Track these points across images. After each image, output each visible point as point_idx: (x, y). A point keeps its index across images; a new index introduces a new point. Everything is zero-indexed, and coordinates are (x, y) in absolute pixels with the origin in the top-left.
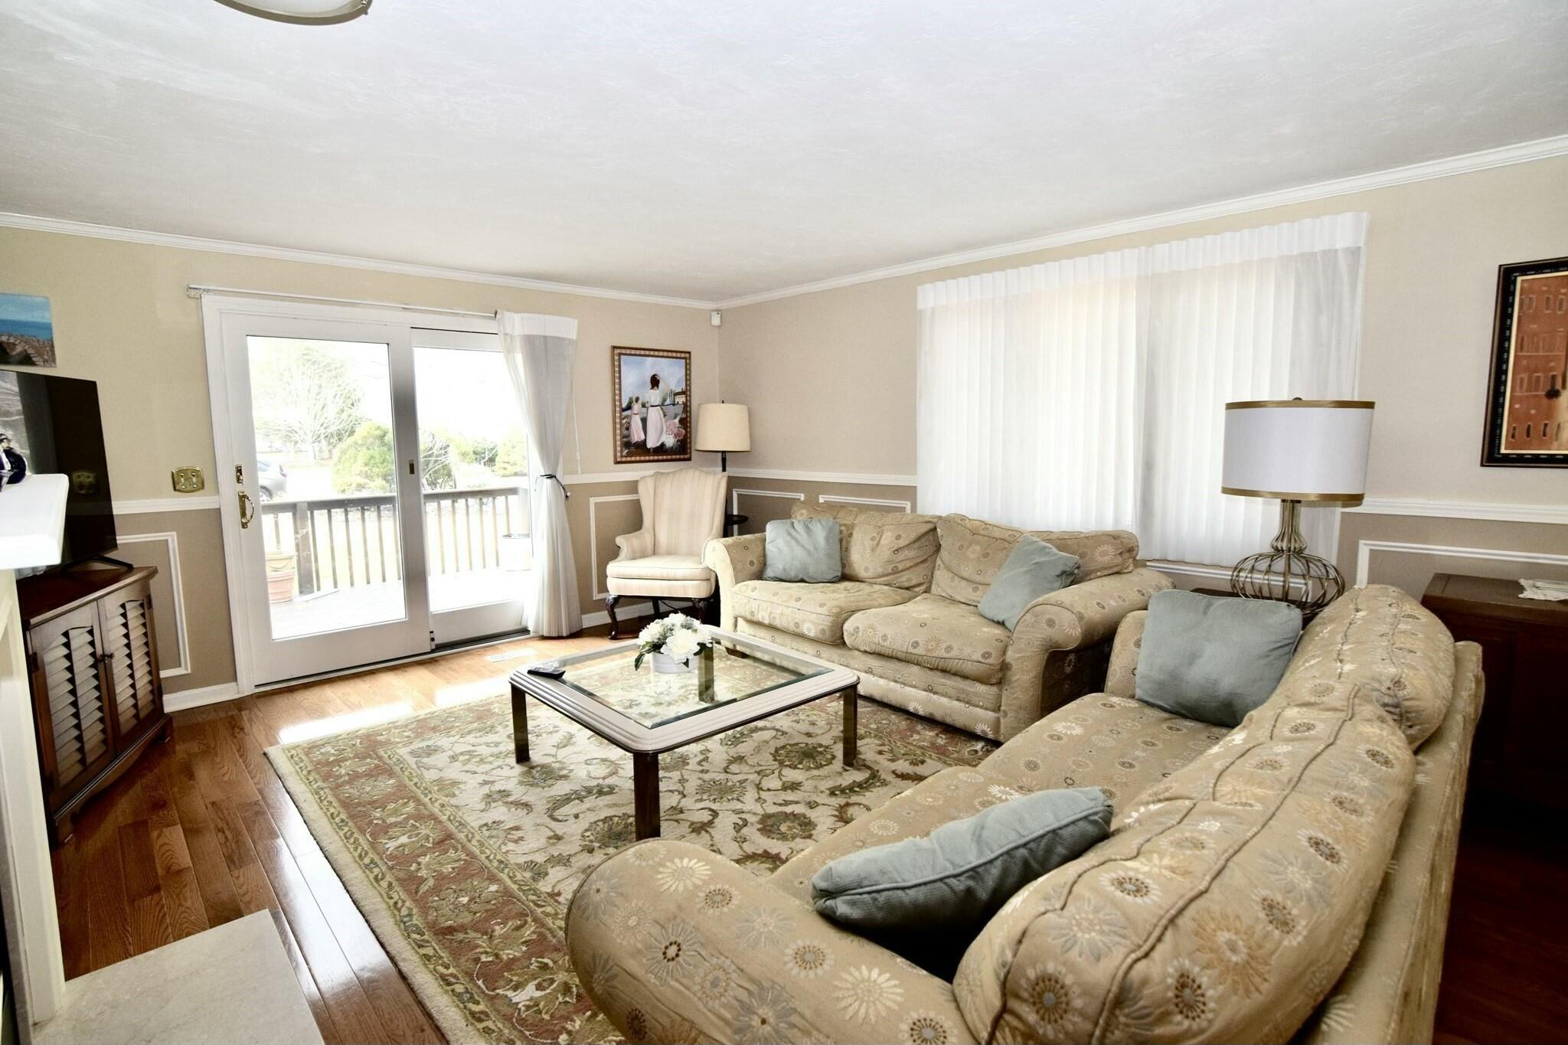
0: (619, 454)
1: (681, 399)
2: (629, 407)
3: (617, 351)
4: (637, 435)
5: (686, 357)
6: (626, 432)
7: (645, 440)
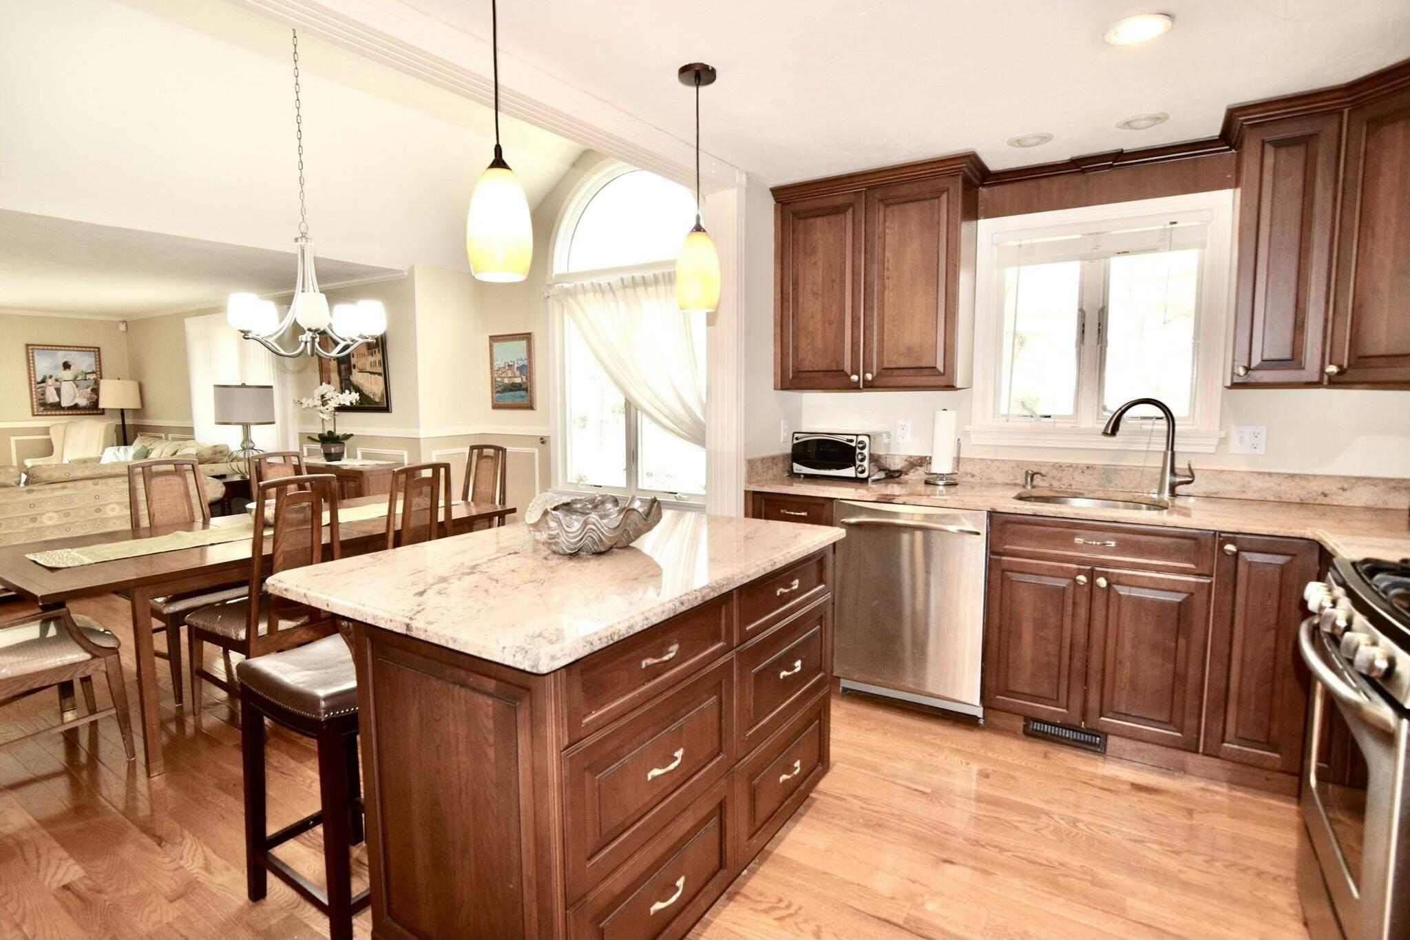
0: (35, 410)
1: (92, 377)
2: (43, 381)
3: (30, 347)
4: (52, 397)
5: (97, 351)
6: (42, 397)
7: (60, 402)
